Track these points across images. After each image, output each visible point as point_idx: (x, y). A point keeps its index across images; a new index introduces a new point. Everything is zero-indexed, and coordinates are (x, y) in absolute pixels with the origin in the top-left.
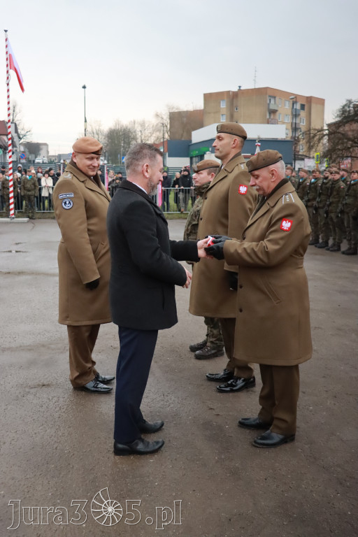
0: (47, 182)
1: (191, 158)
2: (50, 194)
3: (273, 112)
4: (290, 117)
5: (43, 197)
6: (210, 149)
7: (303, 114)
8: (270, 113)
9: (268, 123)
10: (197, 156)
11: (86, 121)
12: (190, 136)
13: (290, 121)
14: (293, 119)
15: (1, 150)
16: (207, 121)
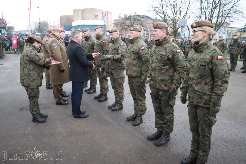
3: (96, 16)
4: (102, 18)
6: (80, 28)
7: (106, 17)
8: (95, 16)
9: (95, 20)
11: (40, 19)
12: (72, 23)
14: (103, 18)
15: (5, 30)
16: (74, 19)
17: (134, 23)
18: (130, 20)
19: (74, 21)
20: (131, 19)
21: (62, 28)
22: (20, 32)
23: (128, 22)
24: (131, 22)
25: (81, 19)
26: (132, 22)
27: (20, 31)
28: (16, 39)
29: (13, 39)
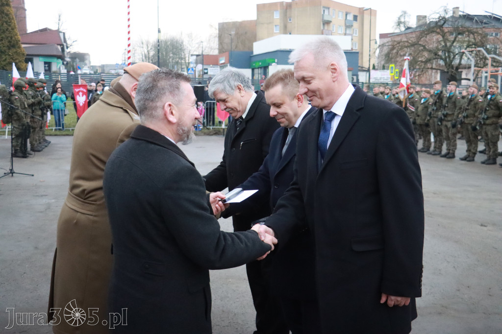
1: (253, 70)
3: (327, 23)
4: (344, 28)
6: (276, 61)
7: (355, 25)
8: (324, 24)
9: (322, 34)
10: (261, 68)
11: (159, 31)
12: (252, 45)
13: (343, 31)
14: (346, 30)
15: (60, 61)
16: (261, 32)
17: (454, 42)
18: (443, 31)
19: (260, 40)
20: (446, 30)
21: (224, 58)
22: (104, 70)
23: (434, 41)
24: (445, 40)
25: (280, 33)
26: (447, 39)
27: (103, 67)
28: (85, 91)
29: (77, 90)
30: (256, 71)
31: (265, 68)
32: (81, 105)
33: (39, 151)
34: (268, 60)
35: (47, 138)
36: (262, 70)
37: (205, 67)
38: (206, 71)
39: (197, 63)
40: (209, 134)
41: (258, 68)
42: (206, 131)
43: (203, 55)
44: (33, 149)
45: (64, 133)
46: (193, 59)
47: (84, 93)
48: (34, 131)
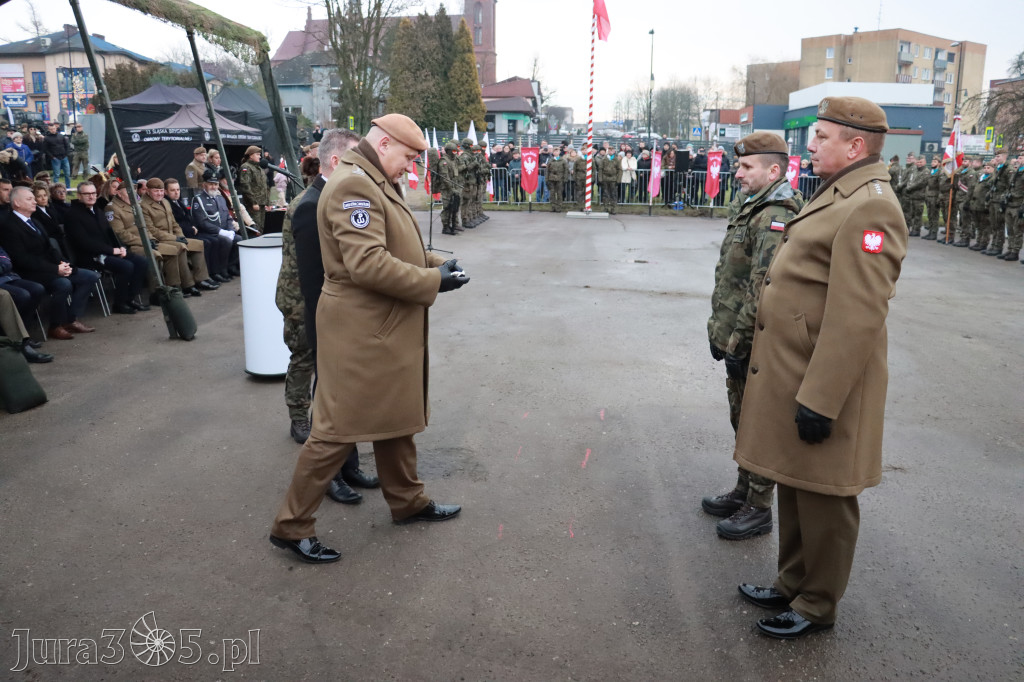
0: (630, 164)
1: (787, 131)
2: (632, 180)
3: (905, 65)
4: (931, 72)
5: (624, 184)
7: (950, 67)
8: (900, 67)
9: (897, 81)
10: (798, 129)
13: (930, 78)
14: (934, 75)
15: (528, 118)
16: (804, 78)
19: (801, 88)
21: (747, 115)
25: (834, 80)
28: (535, 155)
29: (525, 155)
30: (791, 133)
31: (804, 129)
32: (530, 173)
33: (471, 227)
34: (808, 118)
35: (486, 213)
36: (800, 132)
37: (723, 126)
38: (722, 132)
39: (710, 121)
40: (692, 215)
41: (794, 129)
42: (689, 210)
43: (719, 110)
44: (465, 225)
45: (510, 208)
46: (705, 116)
47: (533, 158)
48: (465, 204)
